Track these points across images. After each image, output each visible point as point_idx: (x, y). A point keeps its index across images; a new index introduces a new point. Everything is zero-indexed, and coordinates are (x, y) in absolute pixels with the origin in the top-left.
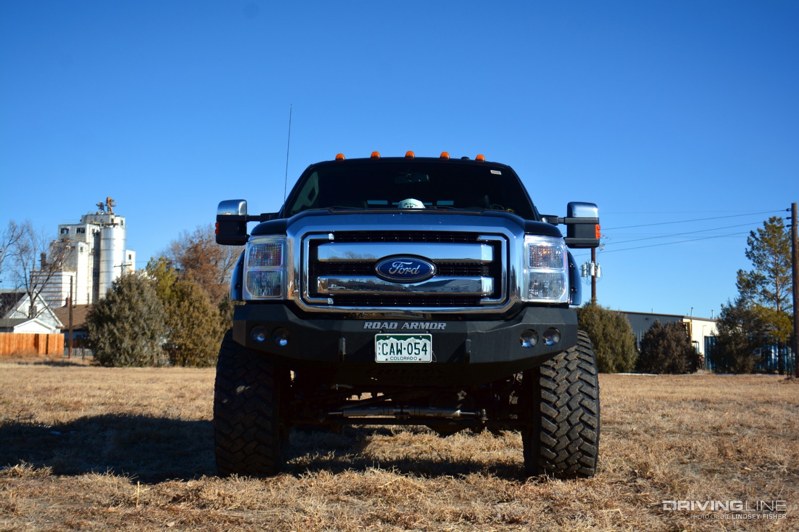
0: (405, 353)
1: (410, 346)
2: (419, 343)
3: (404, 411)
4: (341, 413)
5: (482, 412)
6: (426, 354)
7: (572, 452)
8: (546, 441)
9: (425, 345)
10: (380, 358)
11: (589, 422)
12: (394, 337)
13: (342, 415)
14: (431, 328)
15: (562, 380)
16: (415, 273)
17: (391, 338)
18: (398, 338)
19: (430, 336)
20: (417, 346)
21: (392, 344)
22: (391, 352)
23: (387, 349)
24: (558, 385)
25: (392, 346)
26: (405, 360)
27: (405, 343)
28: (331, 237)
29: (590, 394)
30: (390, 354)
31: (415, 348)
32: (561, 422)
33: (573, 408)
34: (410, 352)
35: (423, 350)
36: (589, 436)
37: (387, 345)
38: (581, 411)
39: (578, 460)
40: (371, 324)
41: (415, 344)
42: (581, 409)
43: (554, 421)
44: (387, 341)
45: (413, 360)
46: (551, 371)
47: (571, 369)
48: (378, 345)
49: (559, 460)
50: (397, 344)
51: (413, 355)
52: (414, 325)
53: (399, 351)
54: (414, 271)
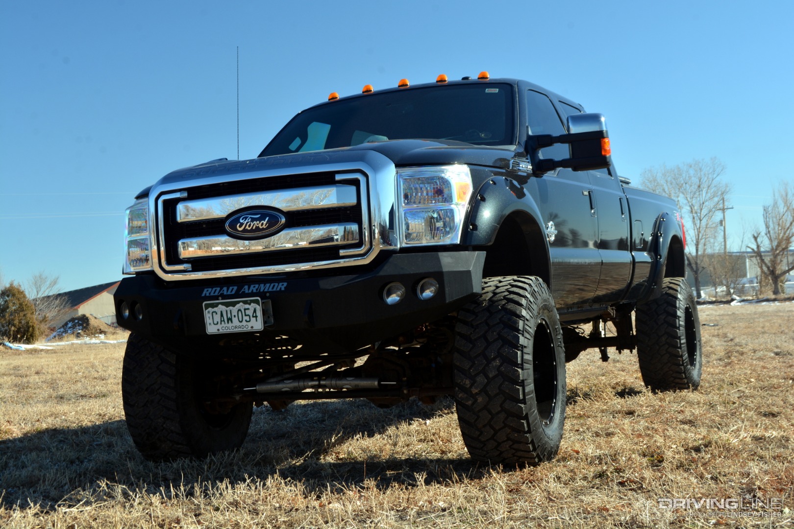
0: (235, 320)
1: (240, 313)
2: (248, 309)
3: (322, 383)
6: (257, 321)
9: (255, 311)
10: (211, 329)
12: (223, 304)
14: (270, 290)
16: (264, 226)
17: (220, 306)
18: (227, 305)
19: (258, 300)
20: (248, 312)
21: (221, 312)
22: (221, 321)
23: (217, 318)
25: (222, 315)
26: (236, 330)
27: (234, 310)
28: (184, 194)
30: (221, 324)
31: (246, 315)
34: (241, 320)
35: (253, 317)
37: (216, 314)
40: (210, 290)
41: (245, 309)
44: (215, 309)
45: (245, 329)
48: (208, 315)
50: (227, 311)
51: (244, 323)
52: (254, 288)
53: (230, 320)
54: (262, 224)
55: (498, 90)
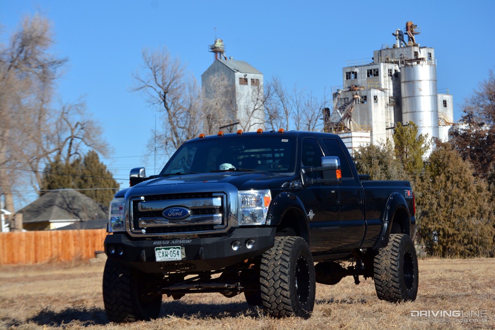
0: (169, 256)
1: (171, 253)
3: (201, 285)
4: (168, 288)
5: (238, 284)
6: (179, 256)
7: (278, 303)
8: (264, 298)
9: (178, 252)
10: (158, 259)
11: (284, 287)
12: (164, 248)
13: (168, 289)
14: (184, 243)
15: (271, 265)
16: (180, 215)
17: (162, 249)
18: (166, 249)
19: (179, 247)
20: (175, 252)
21: (163, 252)
23: (161, 255)
24: (269, 267)
25: (163, 253)
26: (170, 260)
27: (169, 251)
28: (142, 198)
29: (284, 272)
30: (163, 257)
31: (174, 254)
32: (270, 287)
33: (276, 280)
34: (171, 256)
35: (177, 254)
36: (285, 295)
37: (161, 253)
38: (280, 281)
39: (283, 307)
40: (157, 242)
41: (173, 251)
42: (279, 280)
43: (267, 287)
44: (160, 251)
45: (173, 259)
46: (266, 261)
47: (277, 259)
48: (157, 253)
49: (272, 308)
50: (165, 252)
51: (173, 257)
52: (177, 242)
53: (166, 255)
54: (180, 214)
55: (288, 140)
